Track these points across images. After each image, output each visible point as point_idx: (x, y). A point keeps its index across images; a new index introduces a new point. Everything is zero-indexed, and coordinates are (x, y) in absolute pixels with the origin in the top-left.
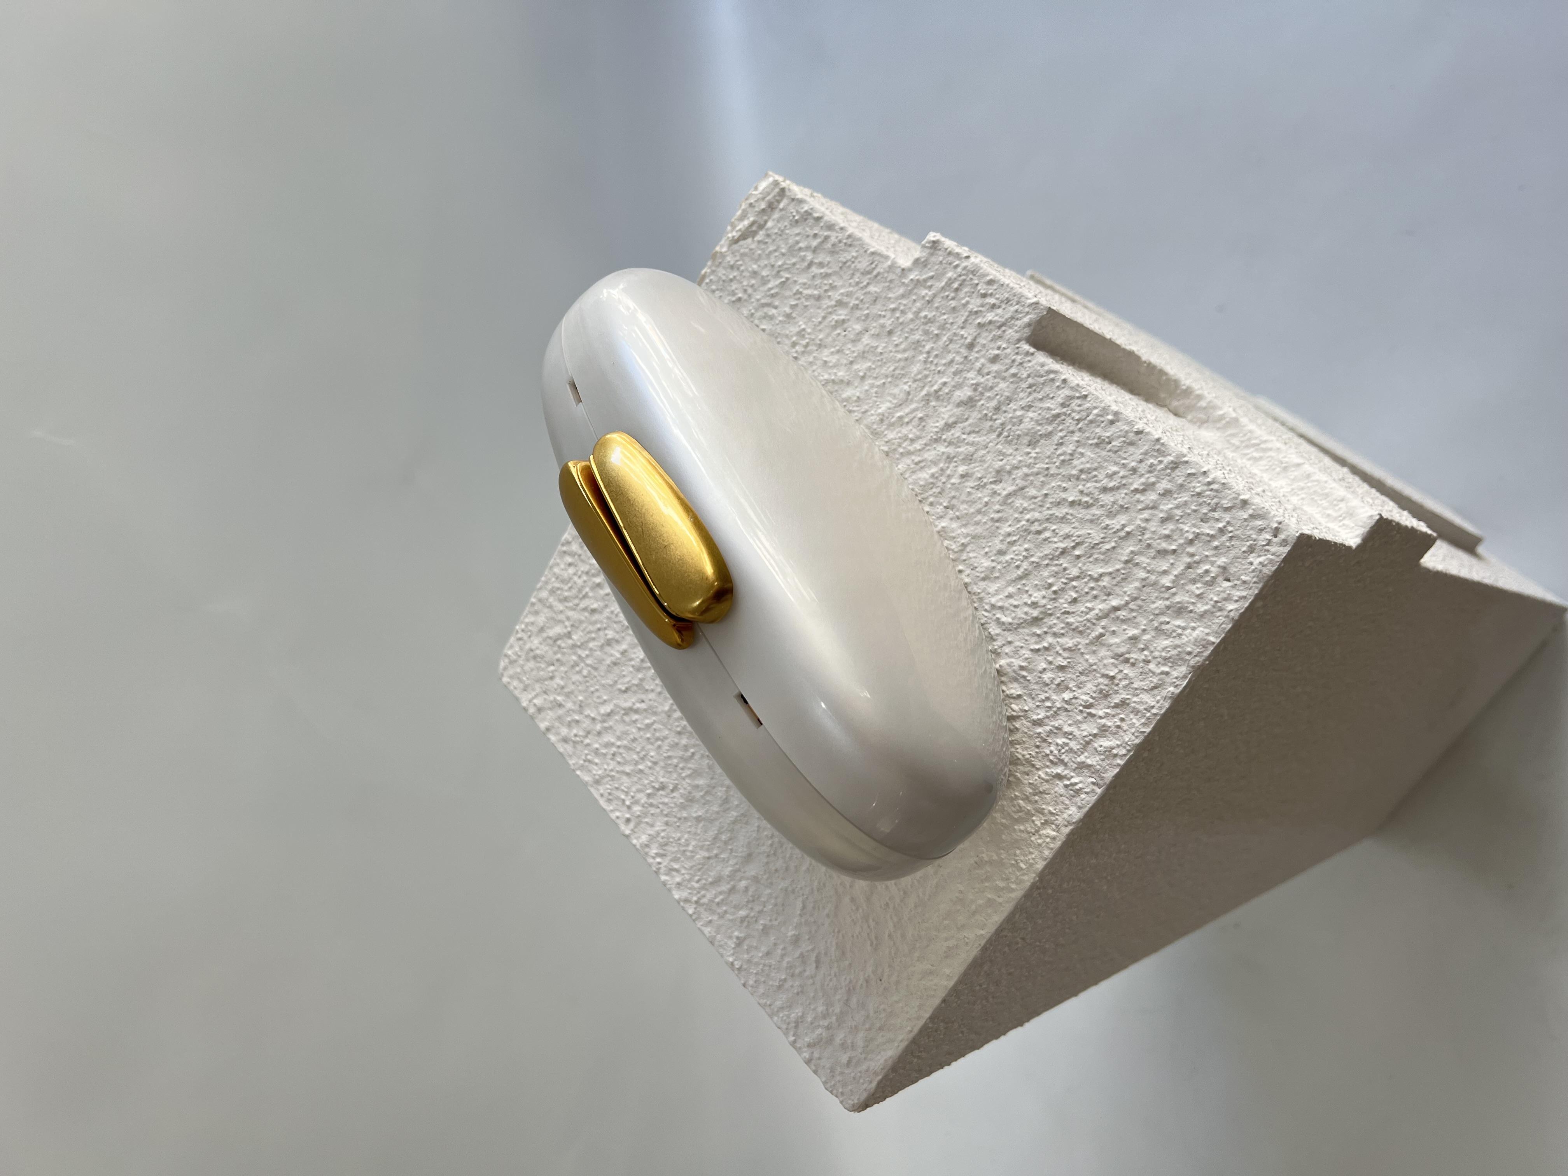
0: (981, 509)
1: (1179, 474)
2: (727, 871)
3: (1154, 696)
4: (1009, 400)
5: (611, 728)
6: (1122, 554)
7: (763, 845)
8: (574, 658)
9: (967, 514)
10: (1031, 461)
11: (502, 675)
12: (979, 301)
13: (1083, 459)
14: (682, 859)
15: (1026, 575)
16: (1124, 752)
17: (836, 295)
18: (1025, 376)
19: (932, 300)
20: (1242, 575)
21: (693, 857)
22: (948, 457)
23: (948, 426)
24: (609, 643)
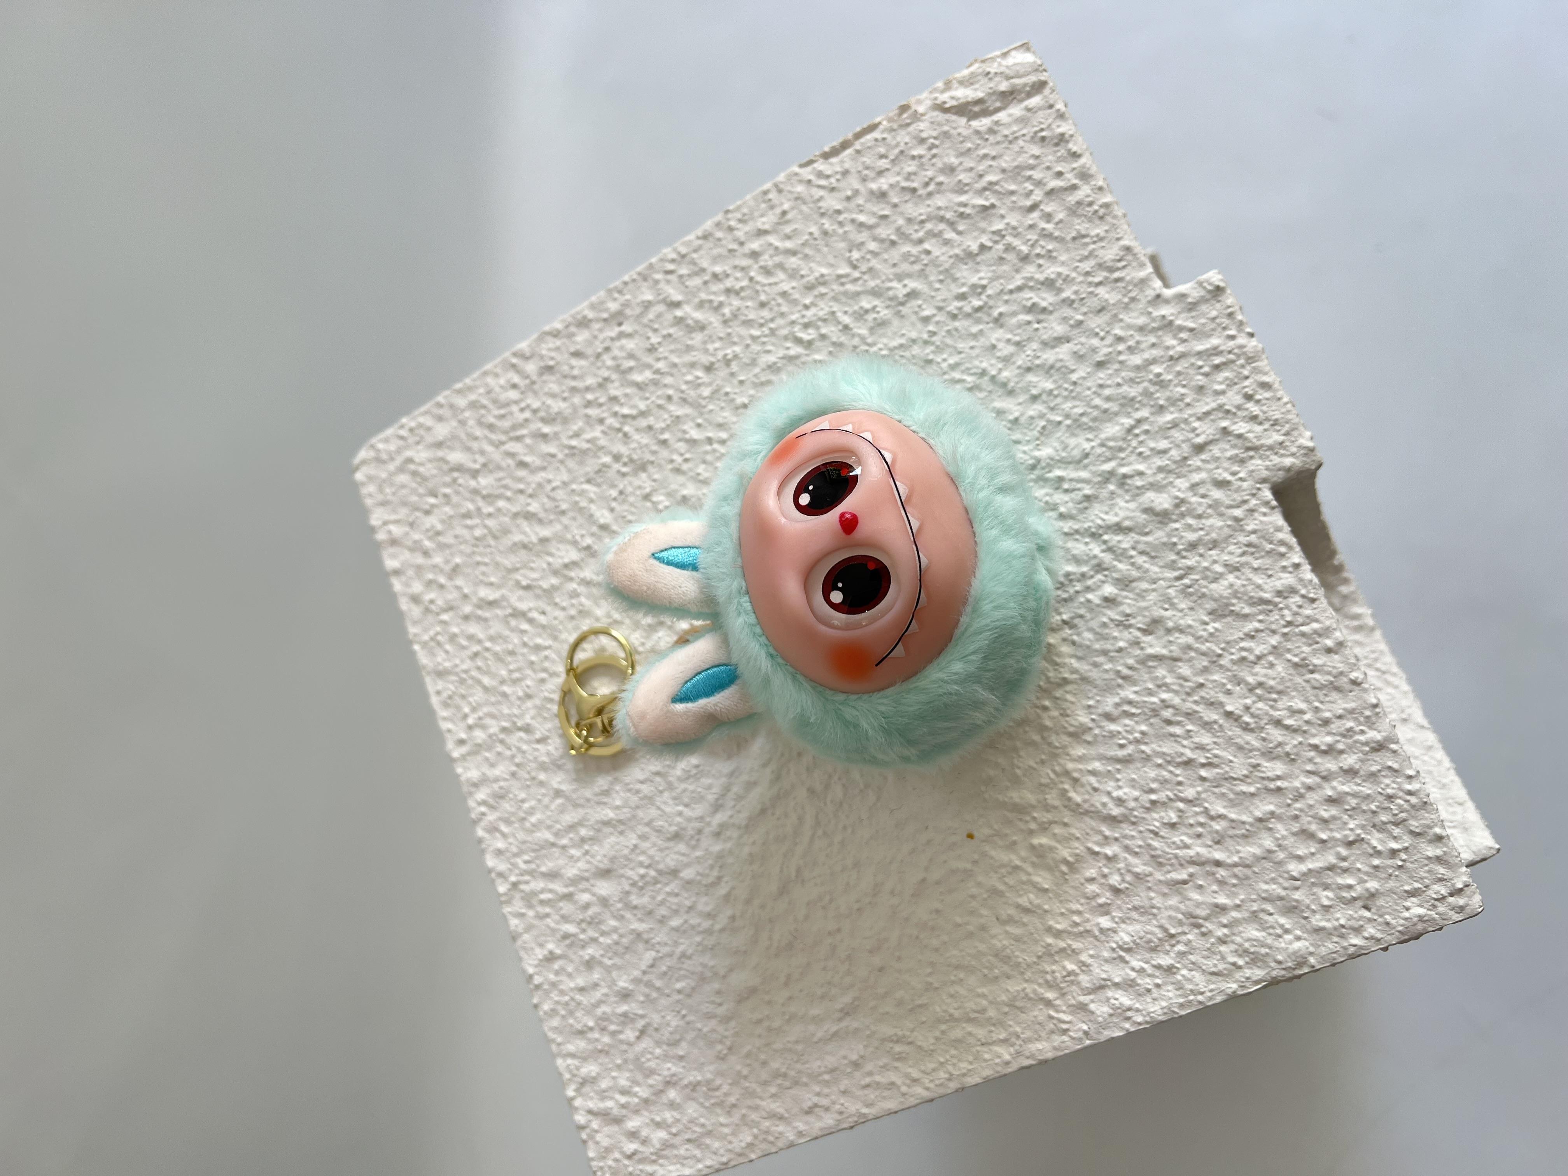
0: (1109, 651)
1: (1377, 759)
2: (571, 872)
3: (1208, 982)
4: (1214, 544)
5: (486, 620)
6: (1257, 807)
7: (632, 869)
8: (471, 506)
9: (1088, 647)
10: (1204, 634)
11: (357, 468)
12: (1238, 399)
13: (1269, 671)
14: (516, 825)
15: (1126, 761)
16: (1140, 1019)
17: (1051, 271)
18: (1250, 528)
19: (1178, 359)
20: (1389, 914)
21: (533, 832)
22: (1099, 565)
23: (1118, 528)
24: (529, 516)
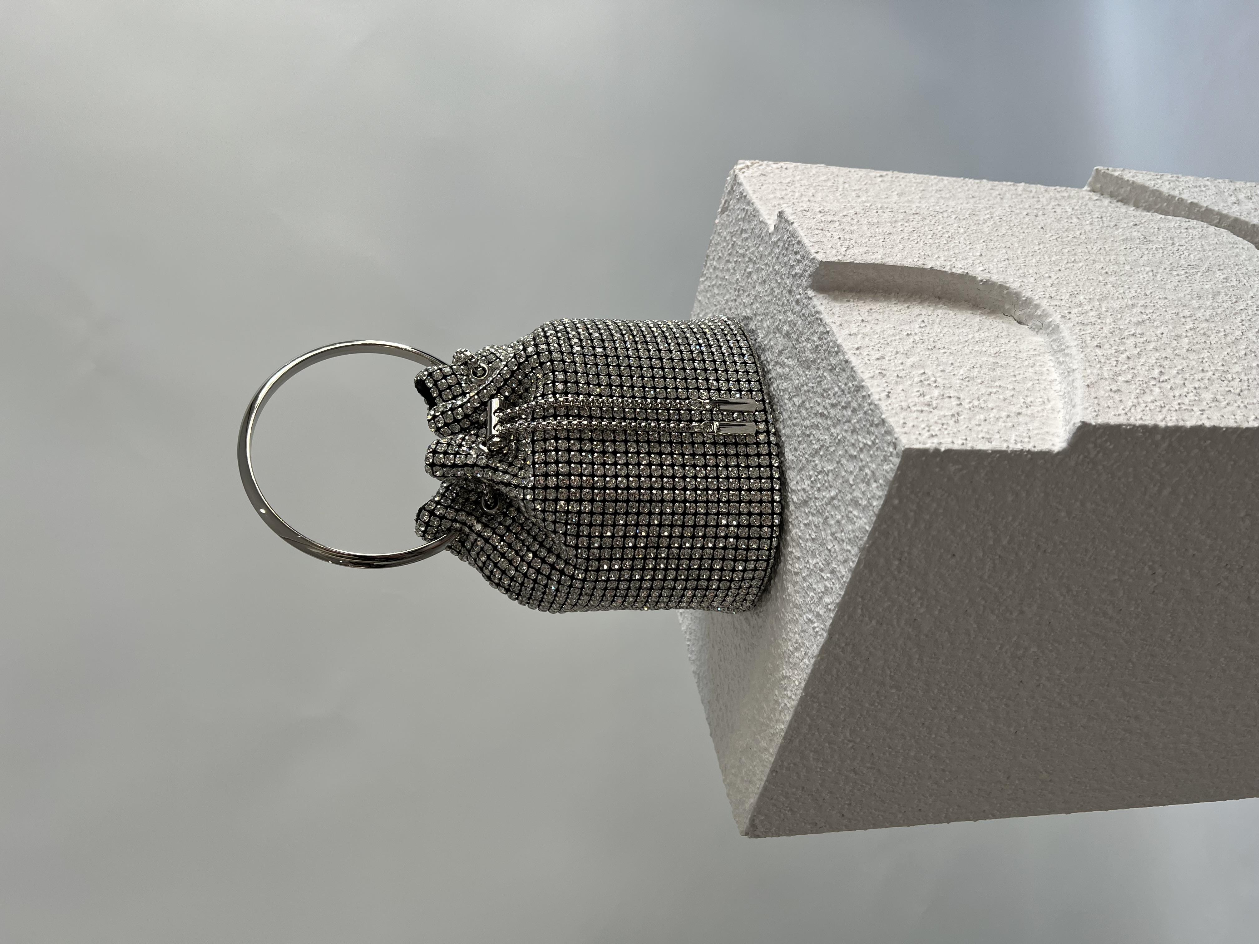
1: (860, 395)
3: (845, 568)
12: (794, 257)
17: (749, 254)
19: (779, 257)
20: (880, 478)
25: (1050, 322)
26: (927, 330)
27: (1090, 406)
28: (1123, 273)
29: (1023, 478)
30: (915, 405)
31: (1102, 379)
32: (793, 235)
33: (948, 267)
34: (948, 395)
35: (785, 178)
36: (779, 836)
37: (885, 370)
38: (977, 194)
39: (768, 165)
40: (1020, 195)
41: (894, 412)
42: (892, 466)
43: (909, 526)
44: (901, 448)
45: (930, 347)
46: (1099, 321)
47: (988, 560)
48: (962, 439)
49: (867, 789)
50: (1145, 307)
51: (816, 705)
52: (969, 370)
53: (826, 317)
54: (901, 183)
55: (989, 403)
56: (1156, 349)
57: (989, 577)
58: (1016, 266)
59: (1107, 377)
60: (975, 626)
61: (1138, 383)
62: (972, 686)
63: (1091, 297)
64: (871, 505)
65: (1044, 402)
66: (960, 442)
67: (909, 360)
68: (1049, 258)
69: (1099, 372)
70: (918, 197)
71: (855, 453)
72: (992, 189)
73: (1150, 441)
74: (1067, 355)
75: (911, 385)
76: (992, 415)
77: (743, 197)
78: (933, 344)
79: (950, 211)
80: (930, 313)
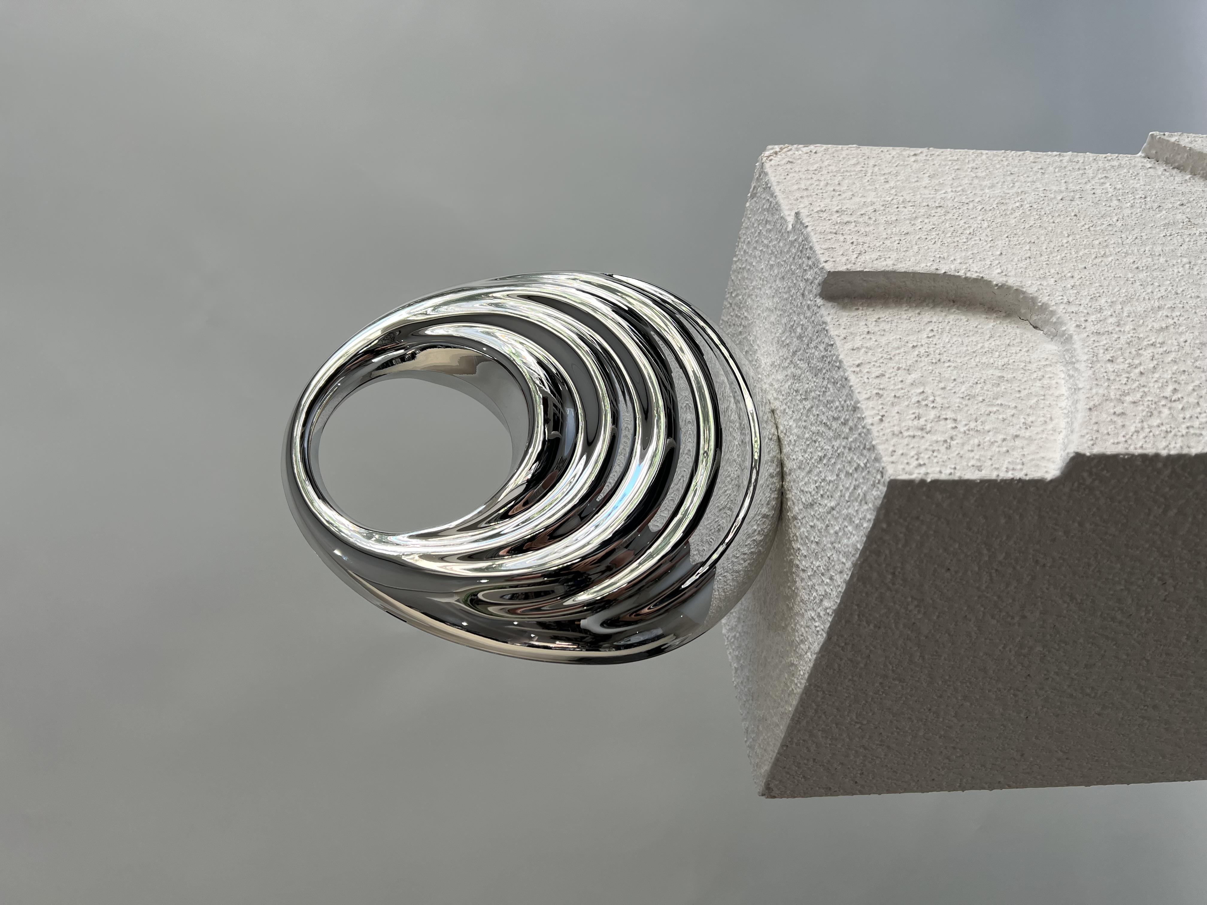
0: (801, 417)
3: (841, 578)
13: (829, 393)
15: (810, 471)
16: (831, 612)
17: (772, 246)
19: (795, 257)
20: (870, 502)
22: (794, 375)
23: (795, 353)
25: (1065, 330)
26: (935, 340)
27: (1087, 433)
28: (1156, 267)
29: (1015, 503)
30: (908, 429)
31: (1107, 400)
32: (806, 239)
33: (963, 271)
34: (944, 417)
35: (812, 164)
36: (795, 797)
37: (883, 389)
38: (1016, 169)
39: (797, 150)
40: (1065, 167)
41: (884, 438)
42: (879, 493)
43: (900, 546)
44: (887, 478)
45: (934, 361)
46: (1117, 329)
47: (985, 573)
48: (951, 468)
49: (878, 762)
50: (1173, 309)
51: (820, 694)
52: (972, 387)
53: (832, 329)
54: (935, 162)
55: (986, 424)
56: (1175, 361)
57: (987, 587)
58: (1037, 266)
59: (1113, 397)
60: (975, 629)
61: (1146, 404)
62: (977, 679)
63: (1115, 299)
64: (862, 526)
65: (1046, 422)
66: (948, 471)
67: (909, 377)
68: (1077, 252)
69: (1106, 391)
70: (950, 178)
71: (851, 471)
72: (1035, 162)
73: (1150, 468)
74: (1076, 369)
75: (908, 406)
76: (988, 439)
77: (767, 188)
78: (938, 357)
79: (977, 200)
80: (941, 319)
